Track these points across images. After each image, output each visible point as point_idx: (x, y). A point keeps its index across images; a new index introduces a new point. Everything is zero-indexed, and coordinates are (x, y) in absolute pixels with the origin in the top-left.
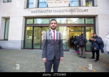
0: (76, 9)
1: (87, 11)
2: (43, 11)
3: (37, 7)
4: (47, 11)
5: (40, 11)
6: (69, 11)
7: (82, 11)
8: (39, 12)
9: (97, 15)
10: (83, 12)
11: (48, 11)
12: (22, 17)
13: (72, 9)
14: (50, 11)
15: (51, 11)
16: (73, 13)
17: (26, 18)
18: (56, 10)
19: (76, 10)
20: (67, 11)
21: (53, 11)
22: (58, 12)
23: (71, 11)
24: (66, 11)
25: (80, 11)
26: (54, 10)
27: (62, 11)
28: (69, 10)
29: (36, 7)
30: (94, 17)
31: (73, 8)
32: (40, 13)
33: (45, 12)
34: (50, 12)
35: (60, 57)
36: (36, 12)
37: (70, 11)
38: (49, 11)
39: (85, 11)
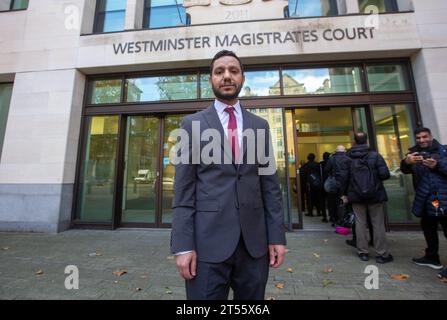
0: (319, 26)
1: (367, 33)
2: (170, 41)
3: (141, 27)
4: (188, 40)
5: (156, 43)
6: (286, 39)
7: (345, 33)
8: (148, 49)
9: (418, 51)
10: (349, 38)
11: (192, 42)
12: (72, 74)
13: (302, 30)
14: (201, 40)
15: (204, 42)
16: (305, 44)
17: (91, 77)
18: (227, 37)
19: (319, 33)
20: (277, 36)
21: (212, 42)
22: (238, 42)
23: (298, 35)
24: (271, 37)
25: (339, 35)
26: (217, 38)
27: (257, 41)
28: (288, 33)
29: (135, 26)
30: (404, 61)
31: (305, 23)
32: (156, 50)
33: (179, 44)
34: (201, 45)
35: (268, 244)
36: (138, 47)
37: (293, 35)
38: (196, 43)
39: (359, 33)
